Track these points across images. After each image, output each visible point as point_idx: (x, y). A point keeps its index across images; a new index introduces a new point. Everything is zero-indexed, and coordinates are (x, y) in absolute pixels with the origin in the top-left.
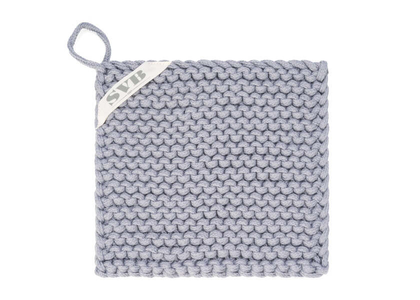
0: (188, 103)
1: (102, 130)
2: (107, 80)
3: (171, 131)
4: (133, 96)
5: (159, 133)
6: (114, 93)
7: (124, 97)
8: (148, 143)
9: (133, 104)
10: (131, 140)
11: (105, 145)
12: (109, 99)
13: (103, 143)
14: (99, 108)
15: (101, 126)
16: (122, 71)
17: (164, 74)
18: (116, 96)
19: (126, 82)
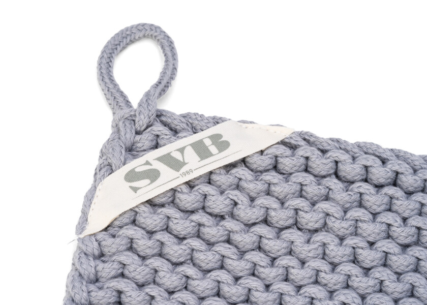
0: (322, 221)
1: (96, 244)
2: (139, 145)
3: (270, 273)
4: (190, 185)
5: (241, 274)
6: (147, 167)
7: (169, 179)
8: (207, 293)
9: (188, 199)
10: (168, 276)
11: (97, 280)
12: (131, 177)
13: (93, 270)
14: (98, 193)
15: (94, 235)
16: (175, 132)
17: (273, 151)
18: (153, 175)
19: (182, 150)
